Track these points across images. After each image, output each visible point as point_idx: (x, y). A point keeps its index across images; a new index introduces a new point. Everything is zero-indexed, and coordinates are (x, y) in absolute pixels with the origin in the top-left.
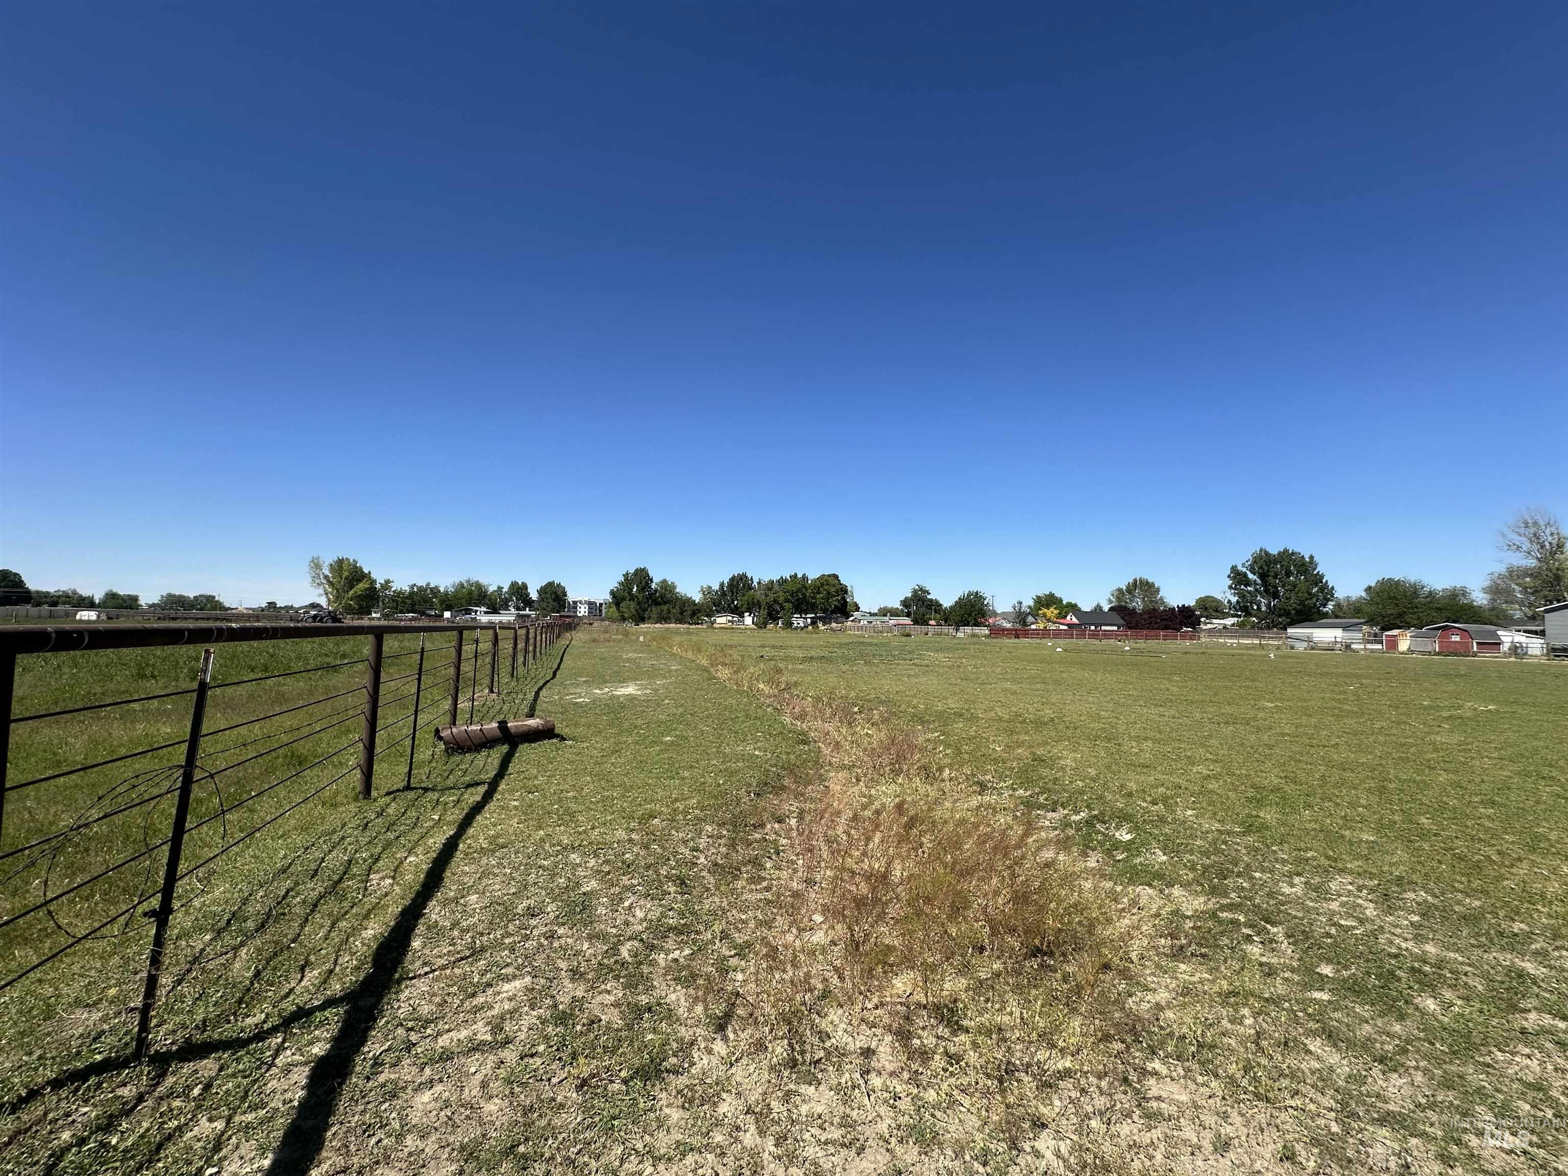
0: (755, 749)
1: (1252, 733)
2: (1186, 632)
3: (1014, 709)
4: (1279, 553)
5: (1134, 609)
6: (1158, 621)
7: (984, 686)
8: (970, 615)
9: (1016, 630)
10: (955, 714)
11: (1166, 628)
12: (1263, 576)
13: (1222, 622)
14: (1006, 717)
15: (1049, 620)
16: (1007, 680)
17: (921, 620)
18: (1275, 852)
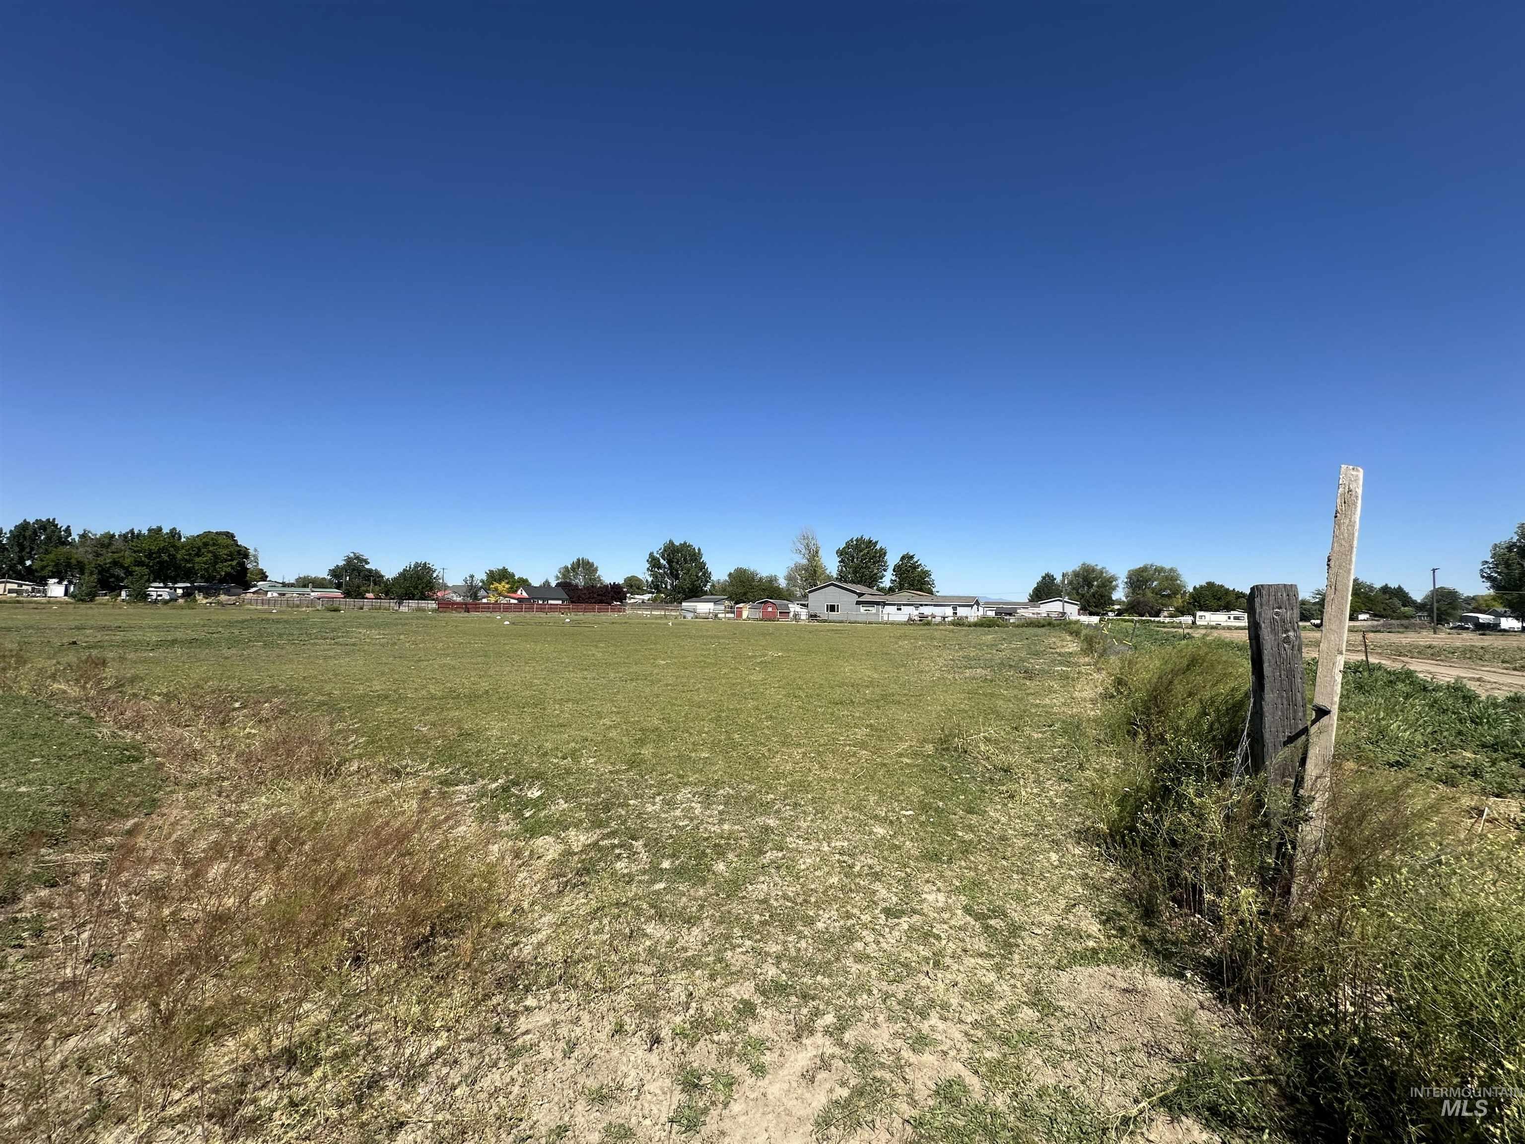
0: (18, 785)
1: (648, 686)
2: (616, 605)
3: (449, 685)
4: (681, 544)
5: (577, 586)
6: (595, 596)
7: (420, 664)
8: (416, 588)
9: (466, 604)
10: (379, 696)
11: (601, 602)
12: (670, 562)
13: (641, 597)
14: (439, 694)
15: (500, 594)
16: (448, 655)
17: (353, 593)
18: (646, 780)
